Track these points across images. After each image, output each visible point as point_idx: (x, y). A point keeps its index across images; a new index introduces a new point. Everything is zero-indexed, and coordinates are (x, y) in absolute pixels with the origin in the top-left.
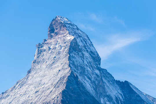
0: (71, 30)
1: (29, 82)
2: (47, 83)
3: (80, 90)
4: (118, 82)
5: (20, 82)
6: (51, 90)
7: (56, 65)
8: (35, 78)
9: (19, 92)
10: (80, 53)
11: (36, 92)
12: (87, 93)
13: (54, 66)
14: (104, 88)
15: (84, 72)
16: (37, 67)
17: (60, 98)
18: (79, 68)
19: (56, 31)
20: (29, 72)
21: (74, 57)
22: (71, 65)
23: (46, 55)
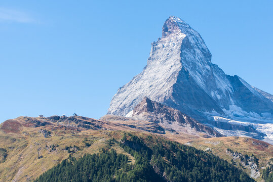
0: (183, 29)
1: (144, 78)
2: (161, 78)
3: (190, 84)
4: (228, 77)
5: (136, 78)
6: (163, 84)
7: (169, 61)
8: (149, 73)
9: (135, 87)
10: (192, 50)
11: (150, 87)
12: (197, 87)
13: (167, 62)
14: (214, 82)
15: (195, 67)
16: (152, 64)
17: (171, 92)
18: (191, 63)
19: (169, 30)
20: (145, 68)
21: (186, 54)
22: (183, 61)
23: (160, 53)
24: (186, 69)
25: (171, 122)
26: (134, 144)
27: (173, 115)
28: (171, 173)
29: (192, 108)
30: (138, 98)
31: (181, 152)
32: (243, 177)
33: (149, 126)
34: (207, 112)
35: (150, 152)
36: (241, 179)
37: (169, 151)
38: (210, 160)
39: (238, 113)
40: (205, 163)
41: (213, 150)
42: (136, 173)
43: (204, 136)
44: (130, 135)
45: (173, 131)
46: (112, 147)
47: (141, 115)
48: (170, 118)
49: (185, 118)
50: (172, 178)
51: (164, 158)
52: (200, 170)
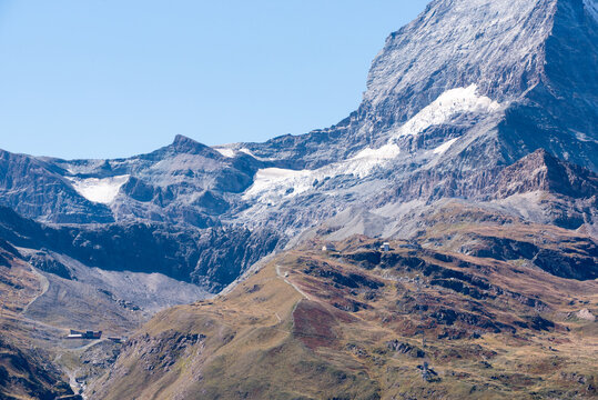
1: (459, 9)
2: (505, 14)
3: (587, 34)
5: (436, 7)
6: (515, 33)
9: (433, 34)
11: (477, 37)
17: (540, 60)
30: (444, 67)
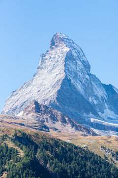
0: (67, 44)
2: (47, 84)
3: (72, 90)
4: (104, 85)
7: (55, 71)
8: (38, 80)
10: (74, 62)
12: (77, 93)
13: (52, 71)
14: (92, 90)
15: (77, 76)
16: (40, 72)
18: (73, 73)
19: (56, 44)
20: (34, 76)
21: (69, 65)
22: (66, 71)
23: (48, 63)
24: (69, 77)
25: (55, 122)
26: (23, 139)
27: (57, 116)
28: (54, 165)
29: (73, 110)
30: (27, 101)
31: (62, 147)
32: (113, 170)
33: (36, 125)
34: (85, 115)
35: (37, 147)
36: (111, 171)
37: (52, 147)
38: (86, 156)
39: (111, 117)
40: (82, 157)
41: (89, 147)
42: (24, 164)
43: (82, 135)
44: (20, 132)
45: (56, 129)
46: (4, 142)
47: (30, 115)
48: (54, 119)
49: (67, 119)
50: (54, 169)
51: (48, 152)
52: (78, 163)
